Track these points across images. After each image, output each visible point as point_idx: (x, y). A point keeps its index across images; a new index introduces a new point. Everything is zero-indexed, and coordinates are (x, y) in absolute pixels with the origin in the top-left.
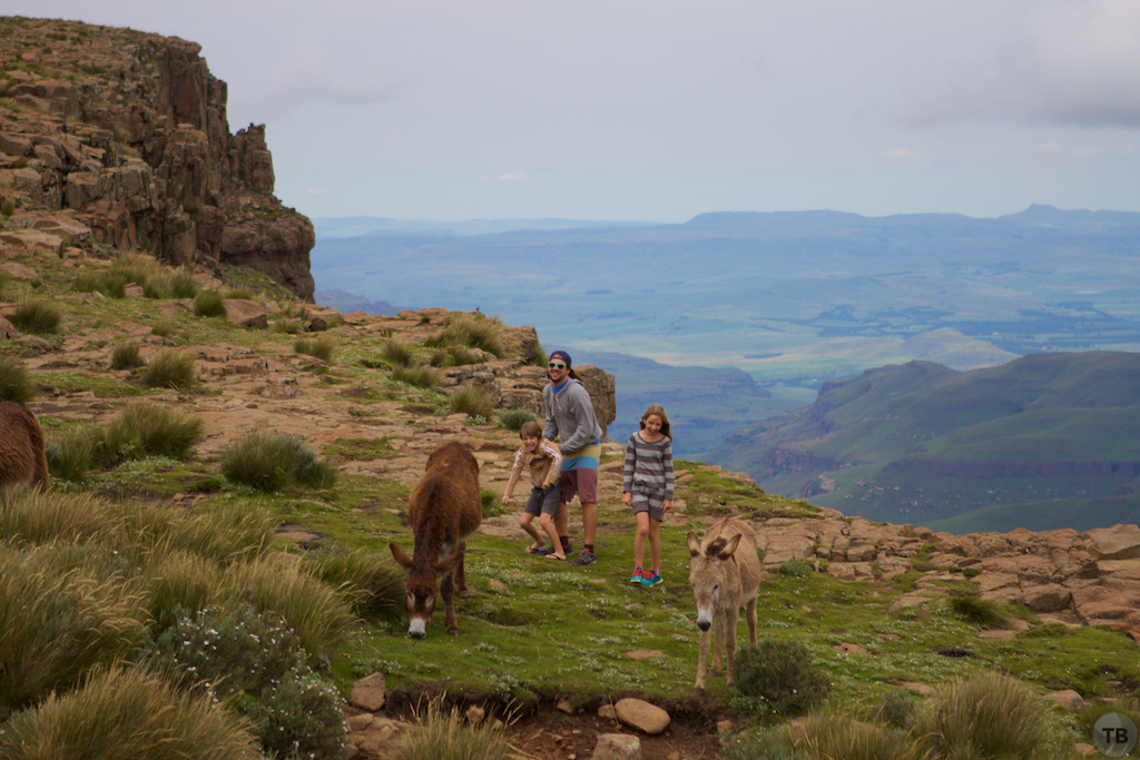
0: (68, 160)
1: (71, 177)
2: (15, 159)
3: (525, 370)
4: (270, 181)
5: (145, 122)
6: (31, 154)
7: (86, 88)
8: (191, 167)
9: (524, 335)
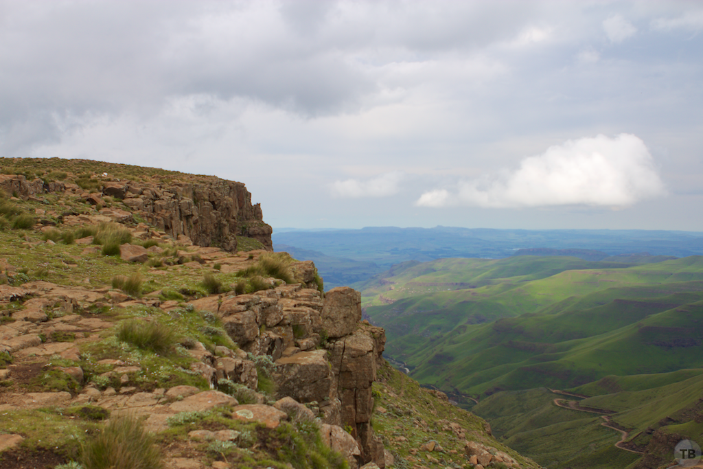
0: (156, 196)
1: (156, 202)
2: (135, 195)
3: (304, 292)
4: (262, 217)
5: (215, 196)
6: (142, 194)
7: (196, 185)
8: (228, 209)
9: (306, 267)
